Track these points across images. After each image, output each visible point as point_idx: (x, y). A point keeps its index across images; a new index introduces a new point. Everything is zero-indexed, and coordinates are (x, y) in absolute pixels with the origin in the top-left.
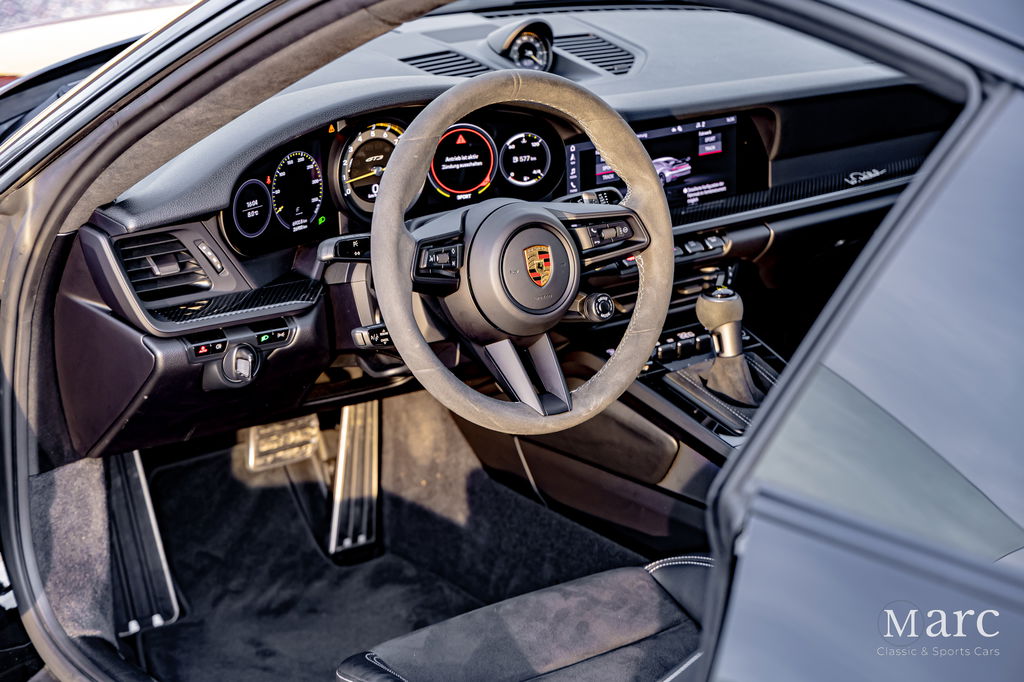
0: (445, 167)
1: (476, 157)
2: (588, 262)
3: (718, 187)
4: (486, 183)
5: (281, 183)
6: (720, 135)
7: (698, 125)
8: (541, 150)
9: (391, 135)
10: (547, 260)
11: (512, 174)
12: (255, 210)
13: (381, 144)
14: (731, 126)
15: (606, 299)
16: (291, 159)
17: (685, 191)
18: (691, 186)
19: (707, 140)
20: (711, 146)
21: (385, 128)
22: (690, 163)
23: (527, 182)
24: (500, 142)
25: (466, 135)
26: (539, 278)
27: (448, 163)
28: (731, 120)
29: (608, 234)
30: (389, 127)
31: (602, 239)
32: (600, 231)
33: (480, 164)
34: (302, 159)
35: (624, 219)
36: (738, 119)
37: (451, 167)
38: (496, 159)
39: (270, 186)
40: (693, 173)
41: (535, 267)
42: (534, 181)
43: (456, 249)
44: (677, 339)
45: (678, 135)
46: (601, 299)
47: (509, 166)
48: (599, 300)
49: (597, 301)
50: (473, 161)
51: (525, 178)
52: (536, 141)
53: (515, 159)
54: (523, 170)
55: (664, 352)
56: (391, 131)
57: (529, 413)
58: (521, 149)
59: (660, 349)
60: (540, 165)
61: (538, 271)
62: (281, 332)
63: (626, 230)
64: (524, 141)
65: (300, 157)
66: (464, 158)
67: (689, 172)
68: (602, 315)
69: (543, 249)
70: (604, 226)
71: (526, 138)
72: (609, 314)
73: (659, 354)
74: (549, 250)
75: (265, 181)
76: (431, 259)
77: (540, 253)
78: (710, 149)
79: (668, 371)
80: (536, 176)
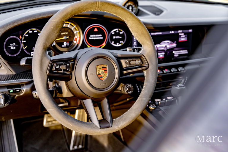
0: (90, 38)
1: (101, 36)
2: (125, 72)
3: (185, 52)
4: (104, 45)
5: (26, 38)
6: (186, 35)
7: (179, 32)
8: (123, 34)
9: (71, 26)
10: (106, 71)
11: (113, 42)
12: (14, 47)
13: (67, 29)
14: (190, 32)
15: (130, 86)
16: (31, 31)
17: (174, 52)
18: (176, 51)
19: (182, 36)
20: (183, 38)
21: (68, 24)
22: (176, 43)
23: (118, 45)
24: (109, 31)
25: (98, 28)
26: (102, 77)
27: (91, 37)
28: (190, 31)
29: (133, 63)
30: (70, 23)
31: (130, 64)
32: (129, 62)
33: (102, 38)
34: (36, 31)
35: (139, 58)
36: (193, 31)
37: (92, 38)
38: (107, 37)
39: (21, 39)
40: (177, 47)
41: (100, 73)
42: (120, 45)
43: (69, 64)
44: (167, 99)
45: (172, 34)
46: (128, 86)
47: (112, 39)
48: (127, 86)
49: (126, 87)
50: (100, 37)
51: (117, 44)
52: (122, 31)
53: (114, 37)
54: (117, 41)
55: (161, 103)
56: (71, 25)
57: (94, 127)
58: (116, 34)
59: (160, 102)
60: (123, 39)
61: (102, 74)
62: (18, 89)
63: (140, 61)
64: (117, 32)
65: (35, 30)
66: (97, 36)
67: (175, 47)
68: (128, 92)
69: (104, 66)
70: (132, 60)
71: (118, 30)
72: (131, 92)
73: (159, 104)
74: (107, 67)
75: (19, 37)
76: (57, 67)
77: (103, 68)
78: (183, 39)
79: (161, 110)
80: (121, 43)
